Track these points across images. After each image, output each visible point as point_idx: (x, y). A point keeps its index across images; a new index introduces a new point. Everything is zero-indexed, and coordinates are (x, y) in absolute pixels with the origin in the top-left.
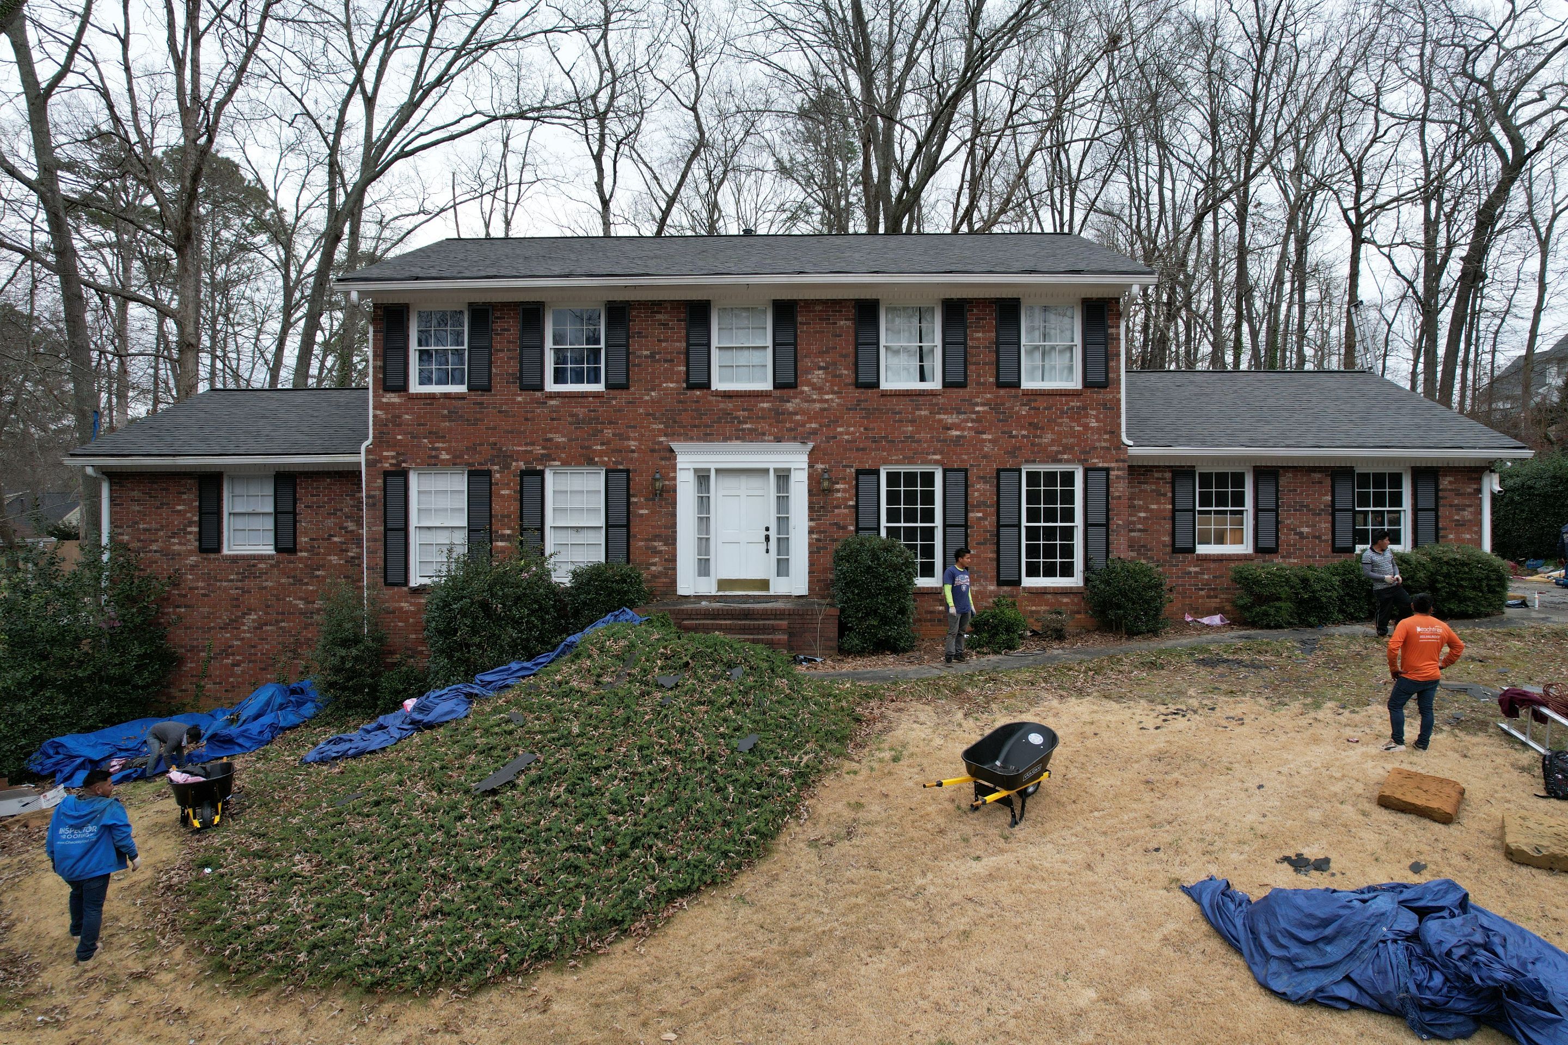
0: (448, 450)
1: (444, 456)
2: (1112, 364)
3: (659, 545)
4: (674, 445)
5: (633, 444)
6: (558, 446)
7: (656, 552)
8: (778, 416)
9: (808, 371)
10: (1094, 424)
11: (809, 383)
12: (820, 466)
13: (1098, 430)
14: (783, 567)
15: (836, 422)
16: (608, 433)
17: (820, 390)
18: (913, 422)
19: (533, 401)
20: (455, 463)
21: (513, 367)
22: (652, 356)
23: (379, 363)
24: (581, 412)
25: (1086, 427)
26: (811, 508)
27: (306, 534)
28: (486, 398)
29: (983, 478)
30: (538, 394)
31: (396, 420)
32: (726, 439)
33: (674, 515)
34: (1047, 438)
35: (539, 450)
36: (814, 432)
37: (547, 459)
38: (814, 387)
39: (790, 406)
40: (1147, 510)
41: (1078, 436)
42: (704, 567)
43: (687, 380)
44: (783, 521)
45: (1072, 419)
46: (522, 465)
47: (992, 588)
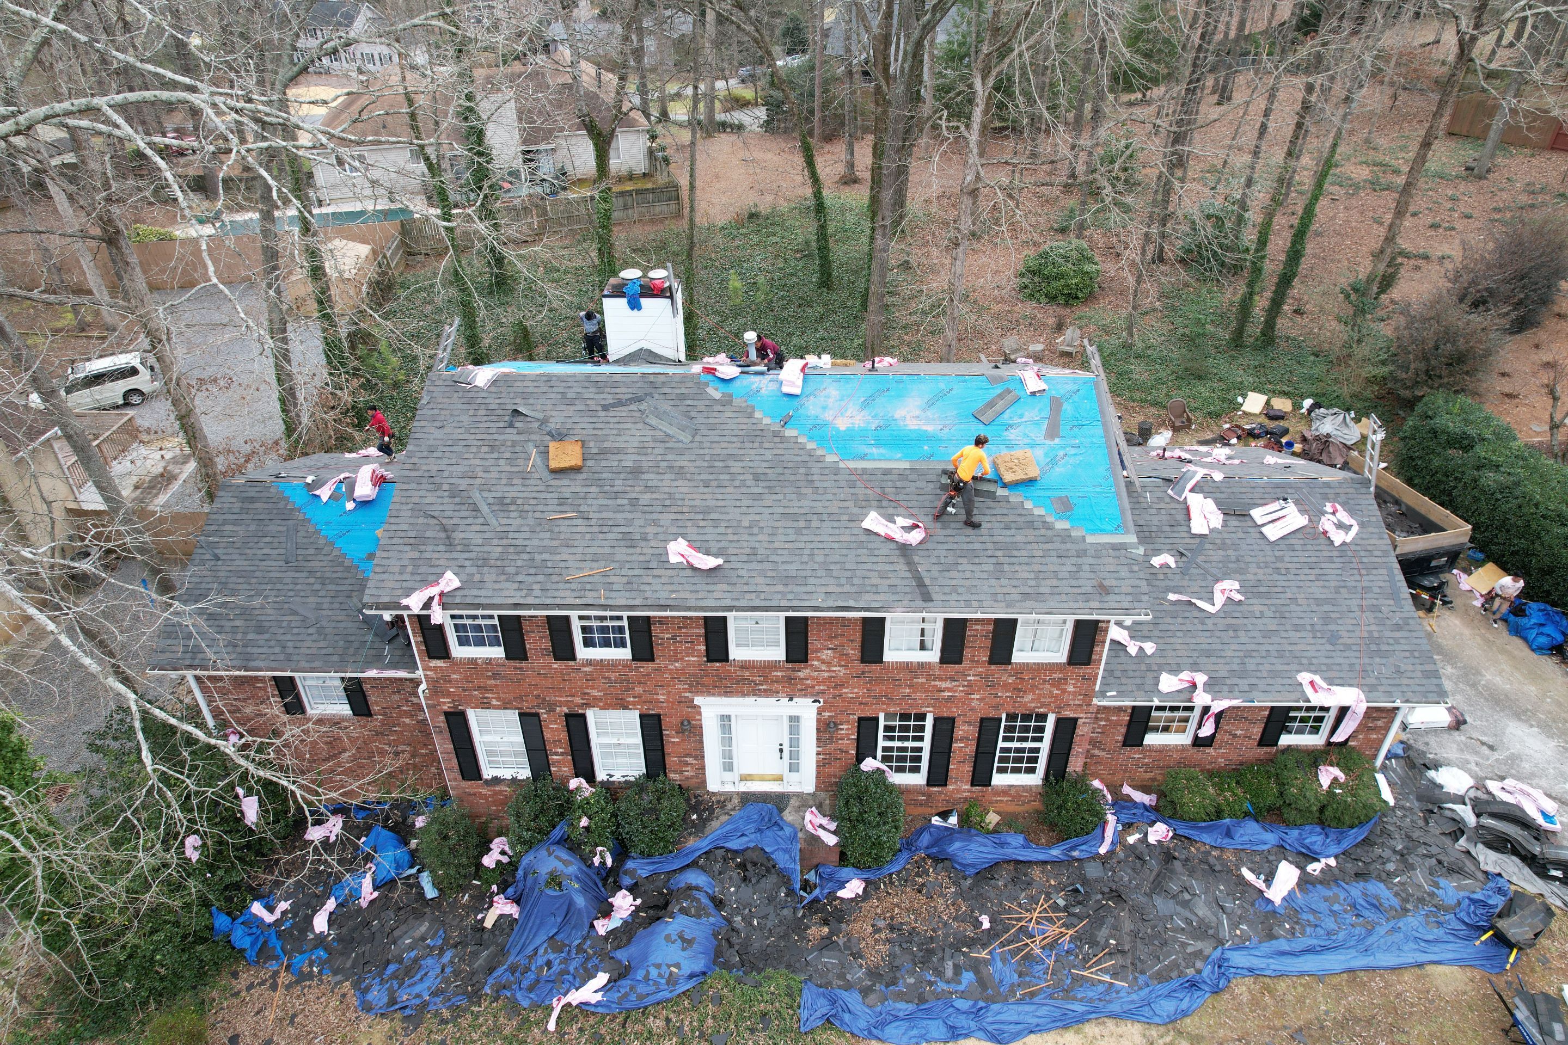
0: (498, 699)
1: (494, 702)
2: (1097, 649)
3: (690, 760)
4: (698, 700)
5: (662, 698)
6: (595, 698)
7: (687, 764)
8: (790, 681)
9: (818, 650)
10: (1071, 688)
11: (818, 659)
12: (827, 714)
13: (1075, 693)
14: (794, 768)
15: (842, 685)
16: (639, 690)
17: (829, 664)
18: (911, 686)
19: (567, 668)
20: (505, 706)
21: (547, 644)
22: (674, 638)
23: (420, 639)
24: (613, 676)
25: (1064, 691)
26: (819, 740)
27: (377, 704)
28: (524, 665)
29: (969, 723)
30: (571, 663)
31: (447, 679)
32: (744, 695)
33: (702, 742)
34: (1028, 698)
35: (578, 700)
36: (823, 692)
37: (588, 705)
38: (823, 662)
39: (801, 674)
40: (1107, 720)
41: (1056, 697)
42: (728, 767)
43: (708, 656)
44: (794, 742)
45: (1053, 685)
46: (566, 710)
47: (967, 787)
